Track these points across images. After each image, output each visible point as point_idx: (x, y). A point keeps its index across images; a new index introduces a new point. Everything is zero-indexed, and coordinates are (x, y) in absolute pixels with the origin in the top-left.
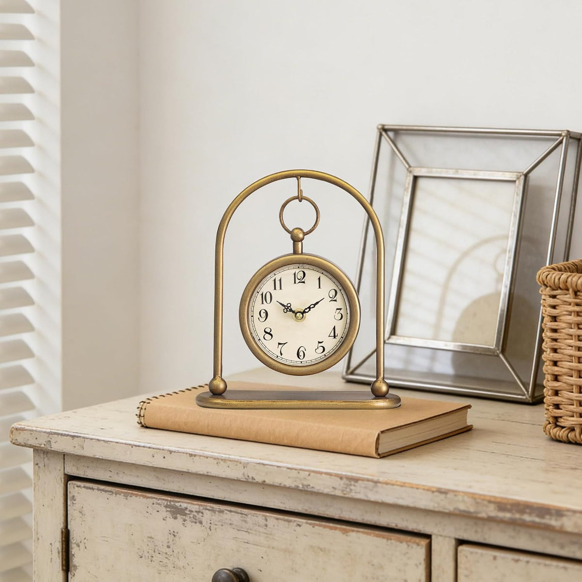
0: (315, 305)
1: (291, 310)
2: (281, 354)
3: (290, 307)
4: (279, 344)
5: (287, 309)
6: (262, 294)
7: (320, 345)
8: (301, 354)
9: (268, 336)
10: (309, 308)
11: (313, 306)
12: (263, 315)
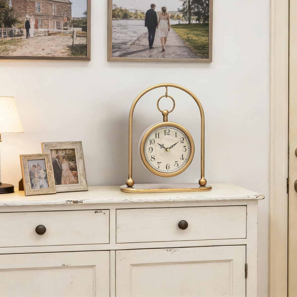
0: (175, 145)
1: (164, 147)
2: (159, 167)
3: (163, 146)
4: (158, 163)
5: (162, 147)
6: (150, 140)
7: (176, 163)
8: (168, 167)
9: (153, 159)
10: (172, 146)
11: (174, 145)
12: (151, 150)
